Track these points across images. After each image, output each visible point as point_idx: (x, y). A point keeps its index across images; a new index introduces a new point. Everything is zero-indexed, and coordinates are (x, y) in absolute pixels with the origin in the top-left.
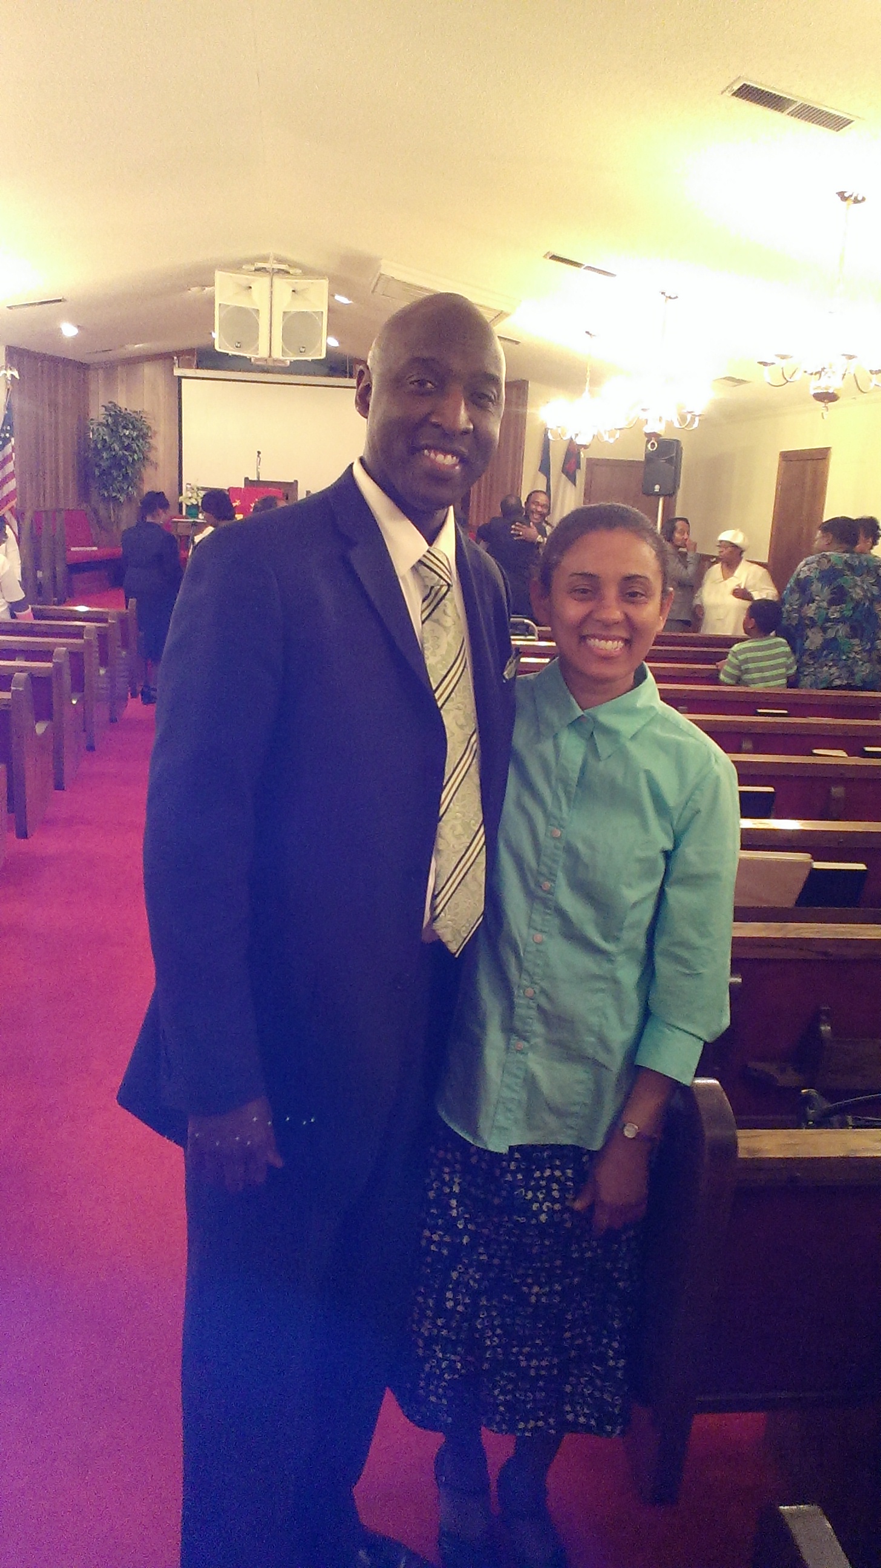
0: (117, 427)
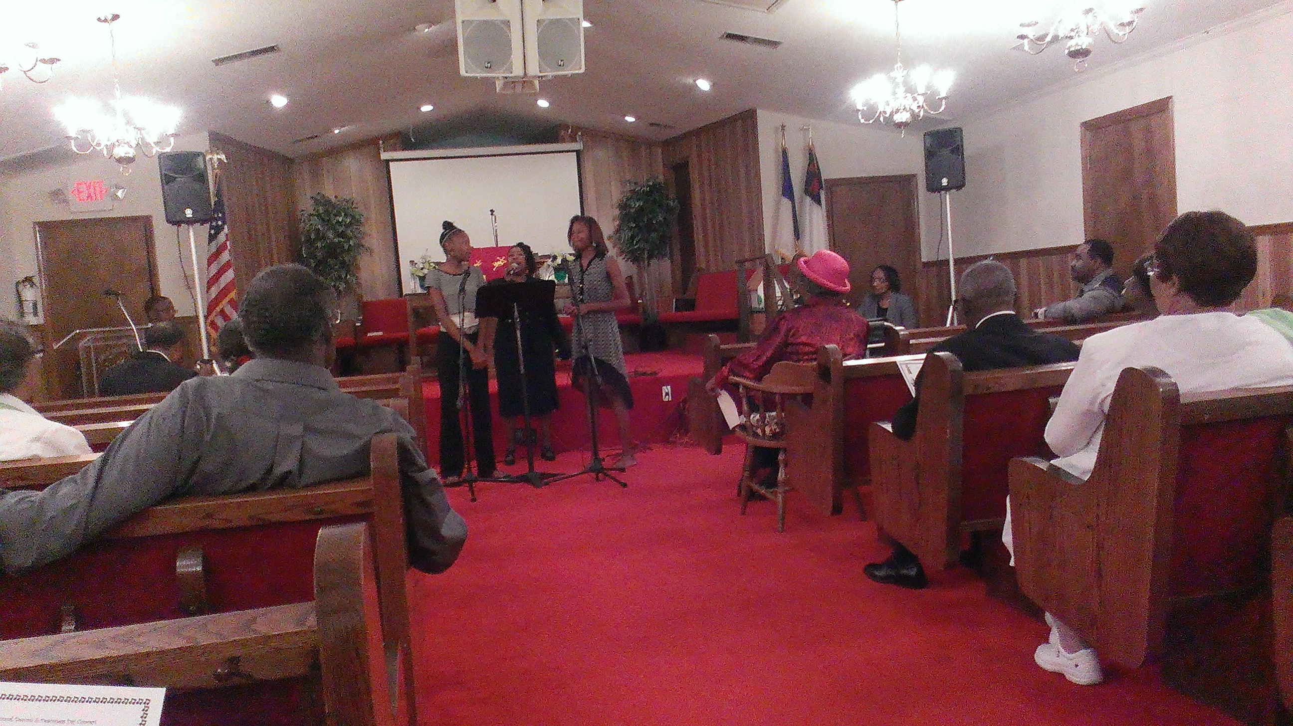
0: (329, 215)
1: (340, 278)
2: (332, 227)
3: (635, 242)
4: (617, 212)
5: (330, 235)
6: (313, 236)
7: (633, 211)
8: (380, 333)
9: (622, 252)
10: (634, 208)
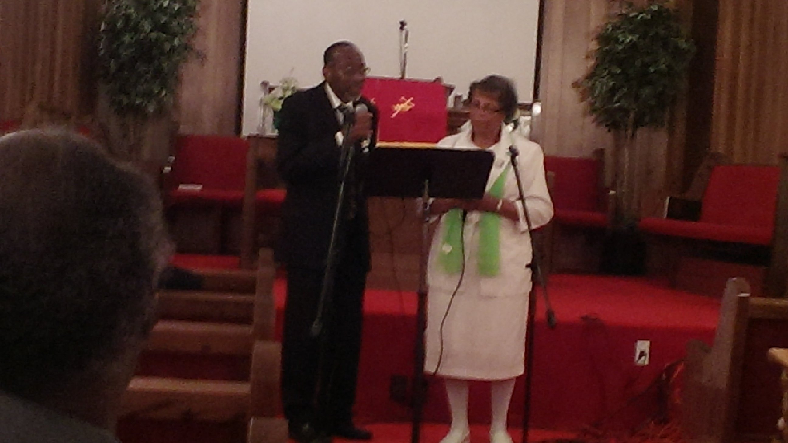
1: (149, 95)
2: (152, 14)
3: (616, 98)
4: (594, 45)
5: (147, 27)
6: (119, 24)
7: (621, 48)
8: (198, 188)
9: (594, 111)
10: (623, 42)
